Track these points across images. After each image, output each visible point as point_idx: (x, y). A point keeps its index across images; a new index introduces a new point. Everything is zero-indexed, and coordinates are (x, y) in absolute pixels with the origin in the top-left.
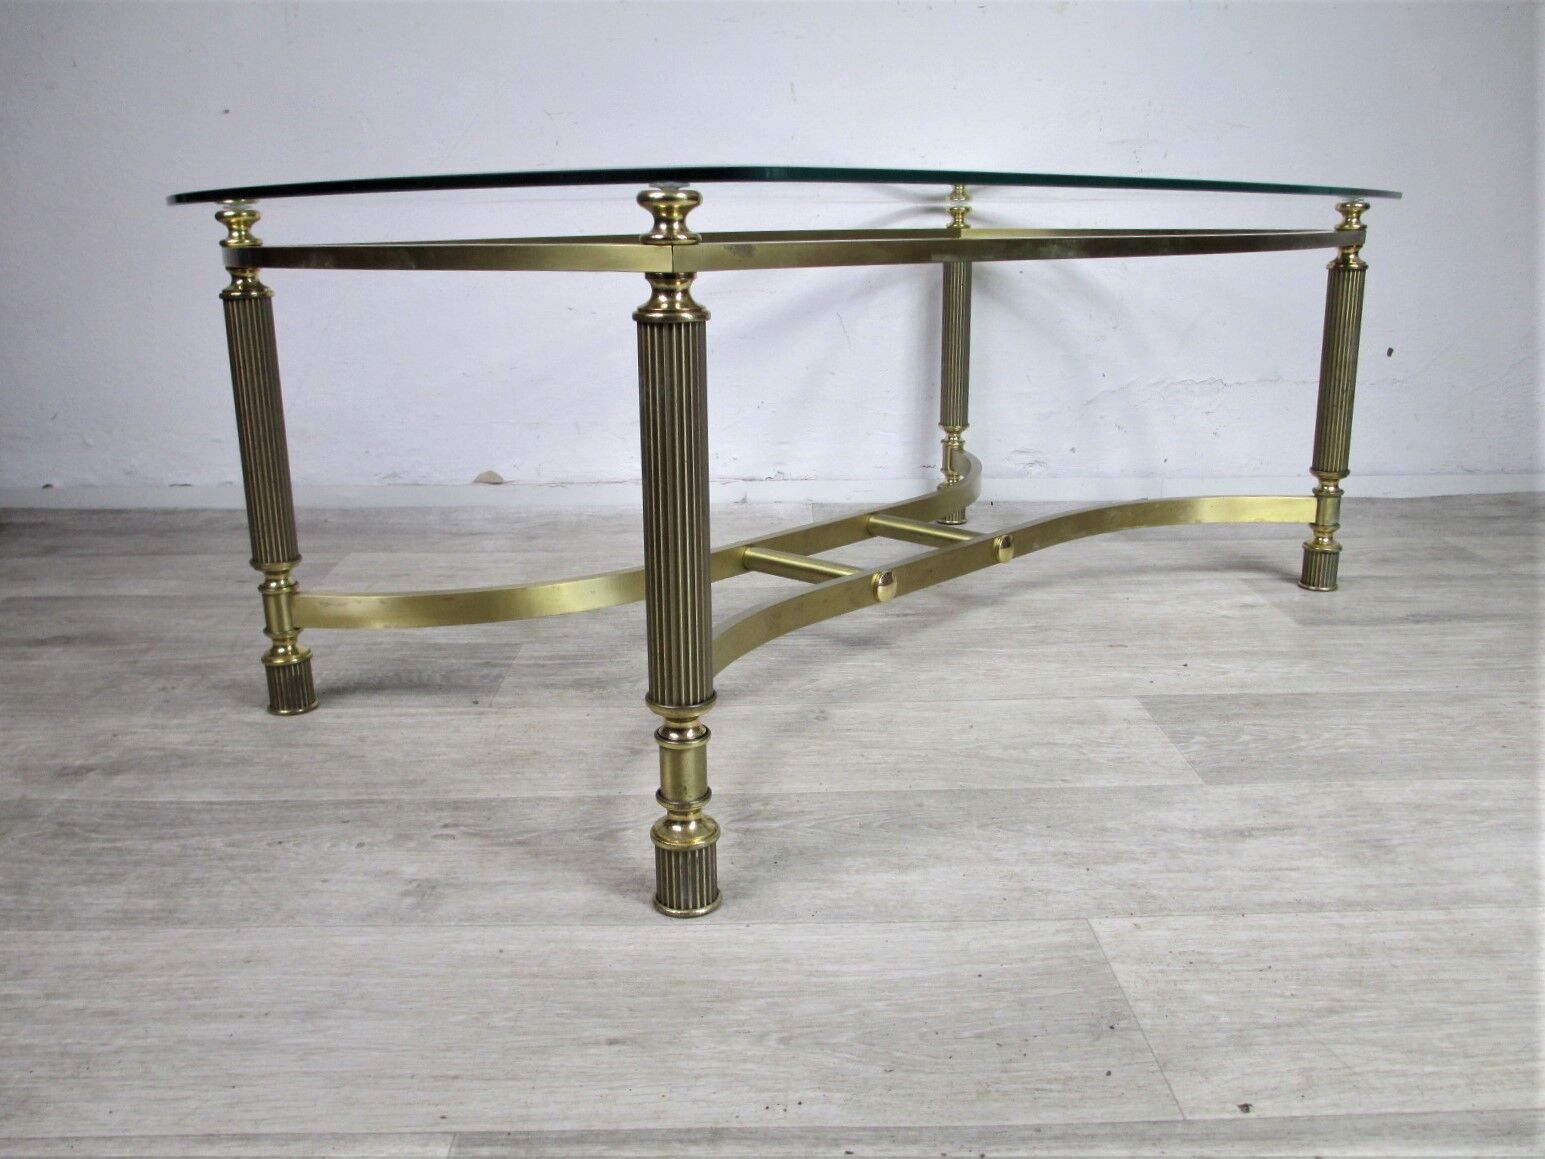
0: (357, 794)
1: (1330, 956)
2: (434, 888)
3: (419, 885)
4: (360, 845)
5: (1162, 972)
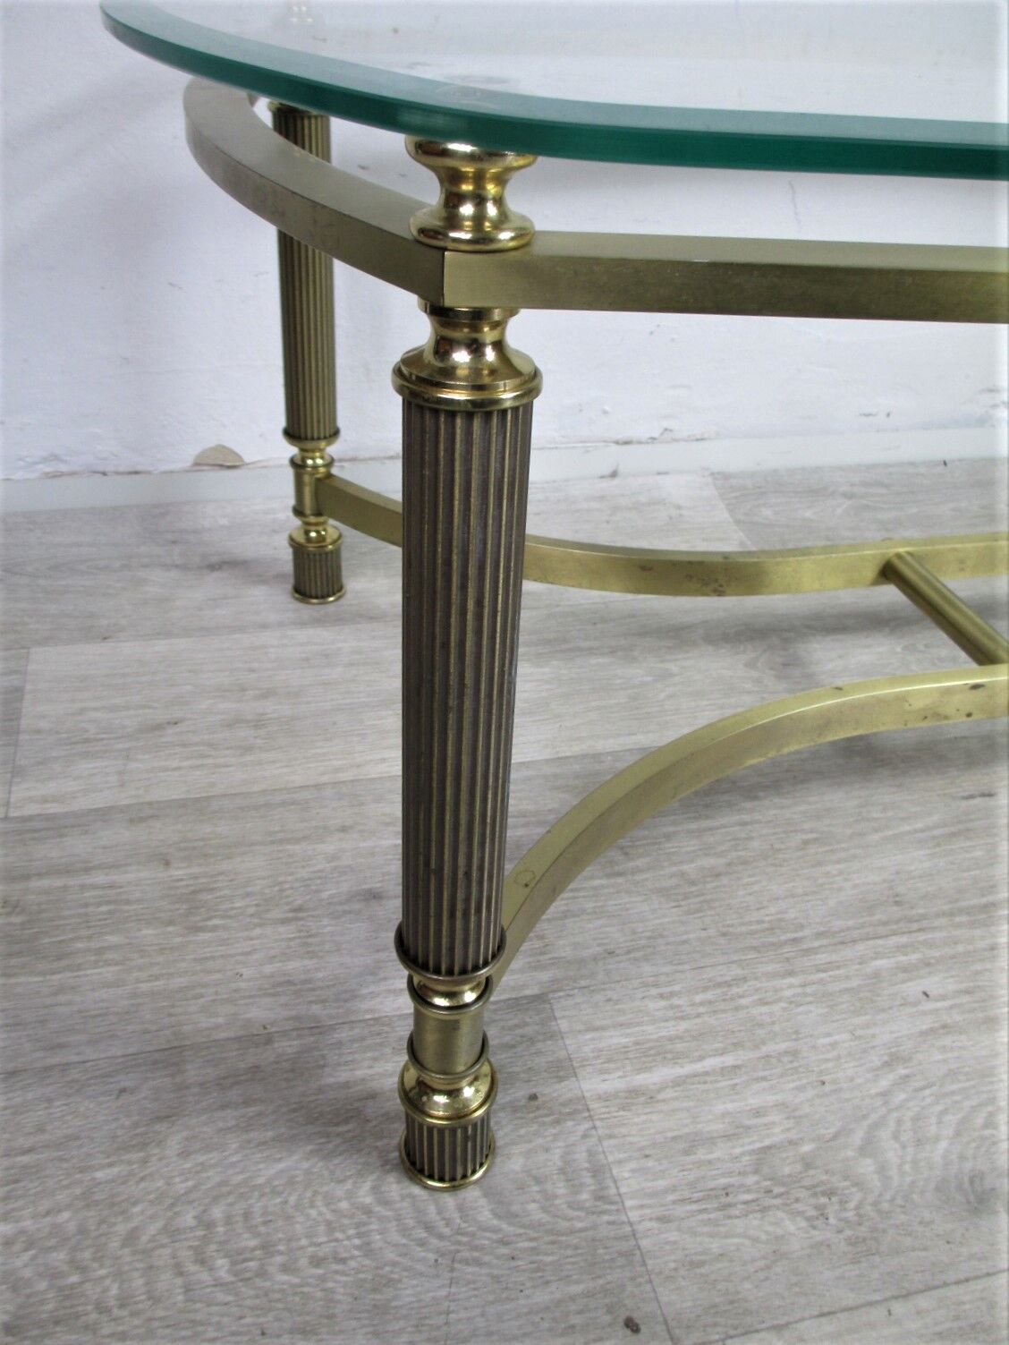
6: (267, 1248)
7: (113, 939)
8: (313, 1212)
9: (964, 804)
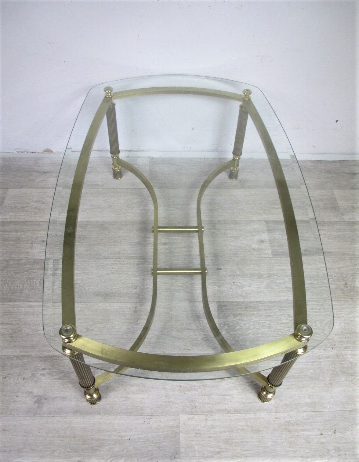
0: (21, 352)
1: (225, 432)
2: (41, 399)
3: (38, 399)
4: (24, 379)
5: (189, 437)
6: (12, 284)
7: (7, 243)
8: (19, 281)
9: (144, 239)
